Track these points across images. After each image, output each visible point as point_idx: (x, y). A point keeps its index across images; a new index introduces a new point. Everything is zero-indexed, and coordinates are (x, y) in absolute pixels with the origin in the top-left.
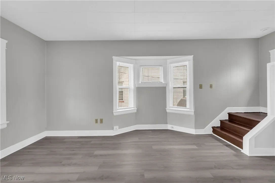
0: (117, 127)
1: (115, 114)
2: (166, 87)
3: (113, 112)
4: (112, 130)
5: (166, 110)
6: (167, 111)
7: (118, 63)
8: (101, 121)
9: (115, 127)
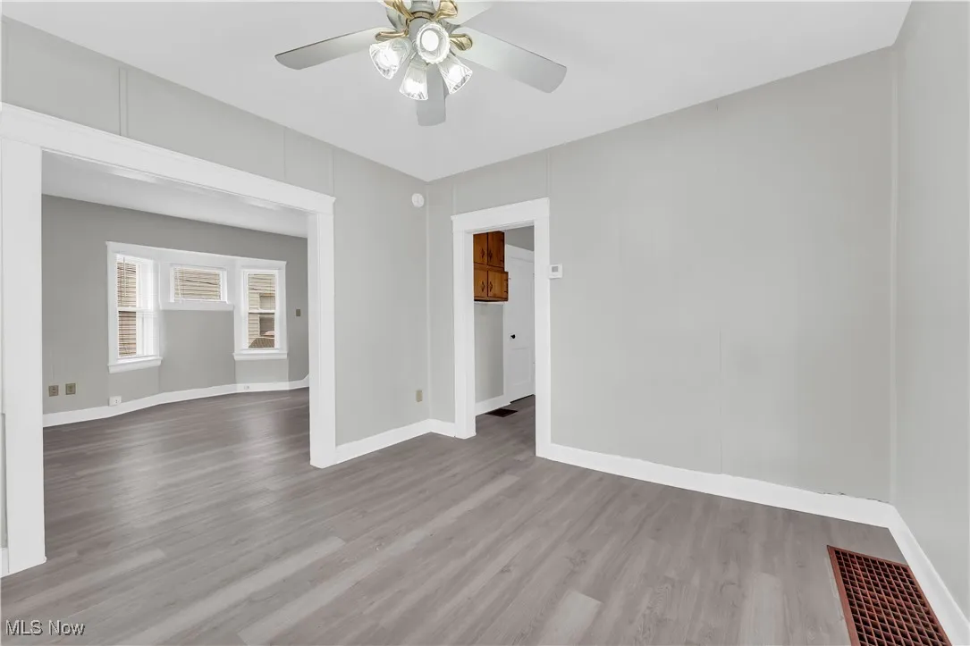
0: (119, 399)
1: (112, 370)
2: (233, 312)
3: (110, 364)
4: (107, 407)
5: (233, 357)
6: (236, 358)
7: (120, 258)
8: (71, 389)
9: (113, 400)
